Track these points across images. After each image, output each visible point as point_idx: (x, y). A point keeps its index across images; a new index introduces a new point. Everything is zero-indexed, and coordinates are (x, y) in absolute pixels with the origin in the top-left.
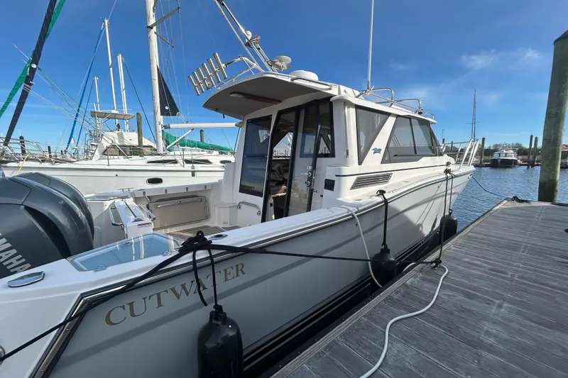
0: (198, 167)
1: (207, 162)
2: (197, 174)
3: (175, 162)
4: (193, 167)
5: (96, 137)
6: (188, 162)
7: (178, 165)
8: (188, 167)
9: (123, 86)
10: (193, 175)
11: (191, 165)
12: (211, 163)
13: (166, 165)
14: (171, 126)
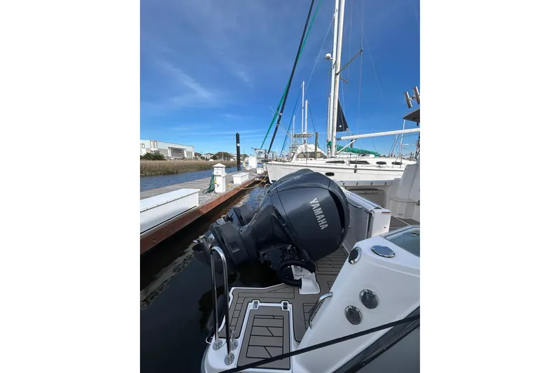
0: (359, 166)
1: (366, 163)
2: (358, 171)
3: (343, 162)
4: (356, 166)
5: (294, 147)
6: (351, 162)
7: (345, 164)
8: (353, 166)
9: (306, 118)
10: (355, 172)
11: (354, 165)
12: (368, 163)
13: (338, 164)
14: (342, 138)
